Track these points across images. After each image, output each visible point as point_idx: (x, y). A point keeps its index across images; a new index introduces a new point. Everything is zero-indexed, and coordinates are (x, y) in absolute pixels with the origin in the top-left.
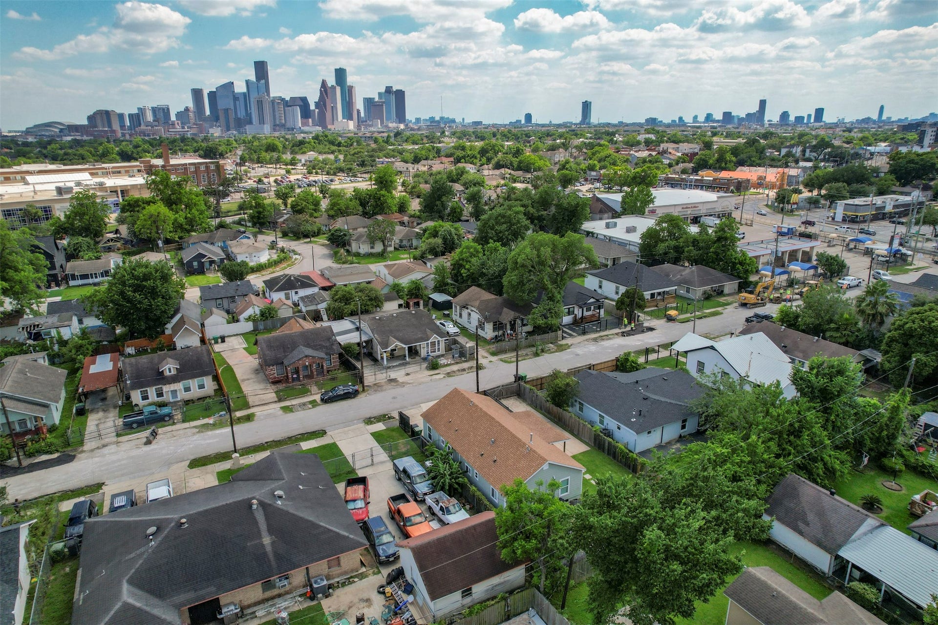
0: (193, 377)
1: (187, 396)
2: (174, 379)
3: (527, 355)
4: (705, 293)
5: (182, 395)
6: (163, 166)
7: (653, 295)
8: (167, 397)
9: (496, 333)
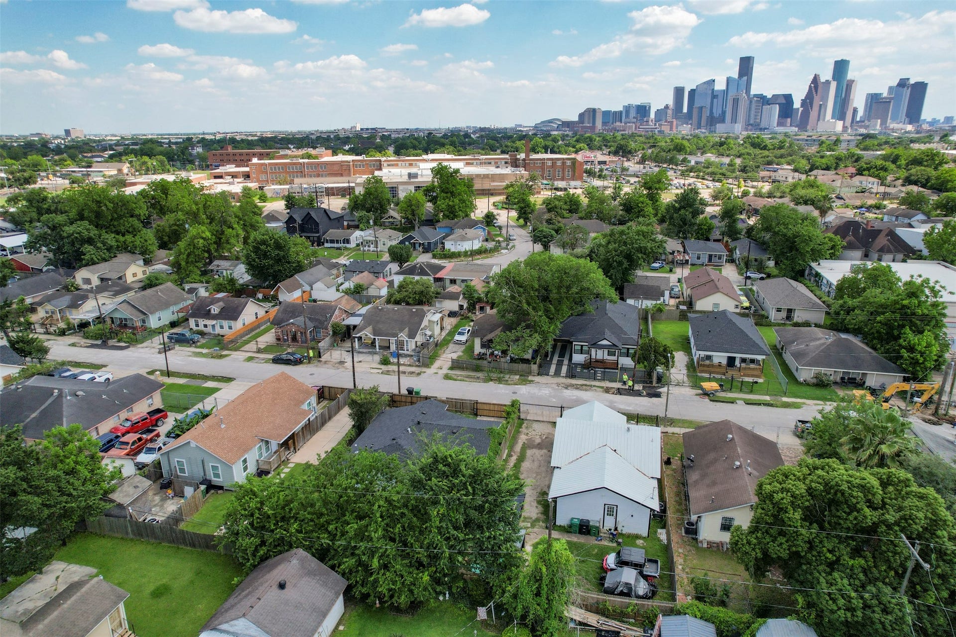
0: (225, 319)
1: (222, 332)
2: (215, 317)
3: (478, 378)
4: (817, 376)
5: (218, 330)
6: (524, 160)
7: (731, 361)
8: (209, 330)
9: (483, 351)
